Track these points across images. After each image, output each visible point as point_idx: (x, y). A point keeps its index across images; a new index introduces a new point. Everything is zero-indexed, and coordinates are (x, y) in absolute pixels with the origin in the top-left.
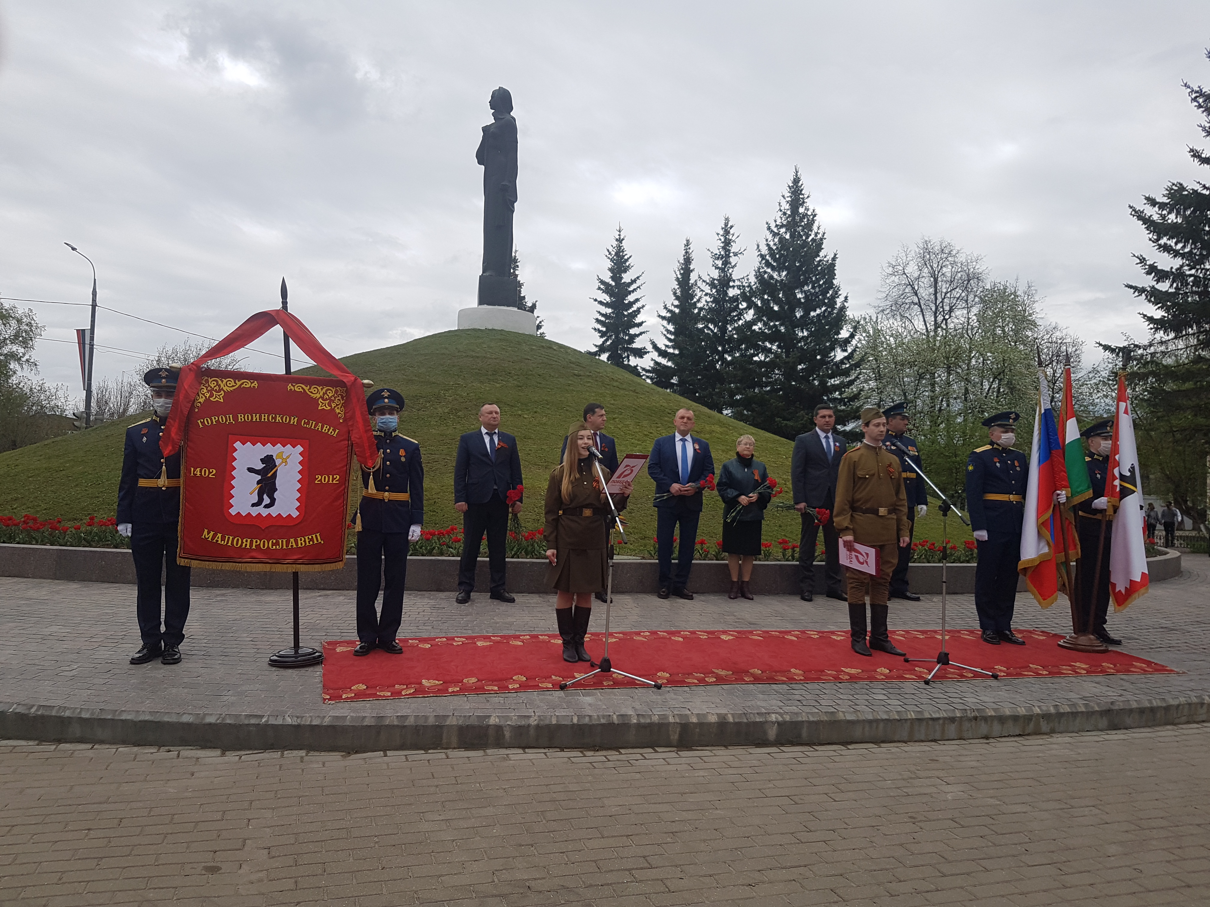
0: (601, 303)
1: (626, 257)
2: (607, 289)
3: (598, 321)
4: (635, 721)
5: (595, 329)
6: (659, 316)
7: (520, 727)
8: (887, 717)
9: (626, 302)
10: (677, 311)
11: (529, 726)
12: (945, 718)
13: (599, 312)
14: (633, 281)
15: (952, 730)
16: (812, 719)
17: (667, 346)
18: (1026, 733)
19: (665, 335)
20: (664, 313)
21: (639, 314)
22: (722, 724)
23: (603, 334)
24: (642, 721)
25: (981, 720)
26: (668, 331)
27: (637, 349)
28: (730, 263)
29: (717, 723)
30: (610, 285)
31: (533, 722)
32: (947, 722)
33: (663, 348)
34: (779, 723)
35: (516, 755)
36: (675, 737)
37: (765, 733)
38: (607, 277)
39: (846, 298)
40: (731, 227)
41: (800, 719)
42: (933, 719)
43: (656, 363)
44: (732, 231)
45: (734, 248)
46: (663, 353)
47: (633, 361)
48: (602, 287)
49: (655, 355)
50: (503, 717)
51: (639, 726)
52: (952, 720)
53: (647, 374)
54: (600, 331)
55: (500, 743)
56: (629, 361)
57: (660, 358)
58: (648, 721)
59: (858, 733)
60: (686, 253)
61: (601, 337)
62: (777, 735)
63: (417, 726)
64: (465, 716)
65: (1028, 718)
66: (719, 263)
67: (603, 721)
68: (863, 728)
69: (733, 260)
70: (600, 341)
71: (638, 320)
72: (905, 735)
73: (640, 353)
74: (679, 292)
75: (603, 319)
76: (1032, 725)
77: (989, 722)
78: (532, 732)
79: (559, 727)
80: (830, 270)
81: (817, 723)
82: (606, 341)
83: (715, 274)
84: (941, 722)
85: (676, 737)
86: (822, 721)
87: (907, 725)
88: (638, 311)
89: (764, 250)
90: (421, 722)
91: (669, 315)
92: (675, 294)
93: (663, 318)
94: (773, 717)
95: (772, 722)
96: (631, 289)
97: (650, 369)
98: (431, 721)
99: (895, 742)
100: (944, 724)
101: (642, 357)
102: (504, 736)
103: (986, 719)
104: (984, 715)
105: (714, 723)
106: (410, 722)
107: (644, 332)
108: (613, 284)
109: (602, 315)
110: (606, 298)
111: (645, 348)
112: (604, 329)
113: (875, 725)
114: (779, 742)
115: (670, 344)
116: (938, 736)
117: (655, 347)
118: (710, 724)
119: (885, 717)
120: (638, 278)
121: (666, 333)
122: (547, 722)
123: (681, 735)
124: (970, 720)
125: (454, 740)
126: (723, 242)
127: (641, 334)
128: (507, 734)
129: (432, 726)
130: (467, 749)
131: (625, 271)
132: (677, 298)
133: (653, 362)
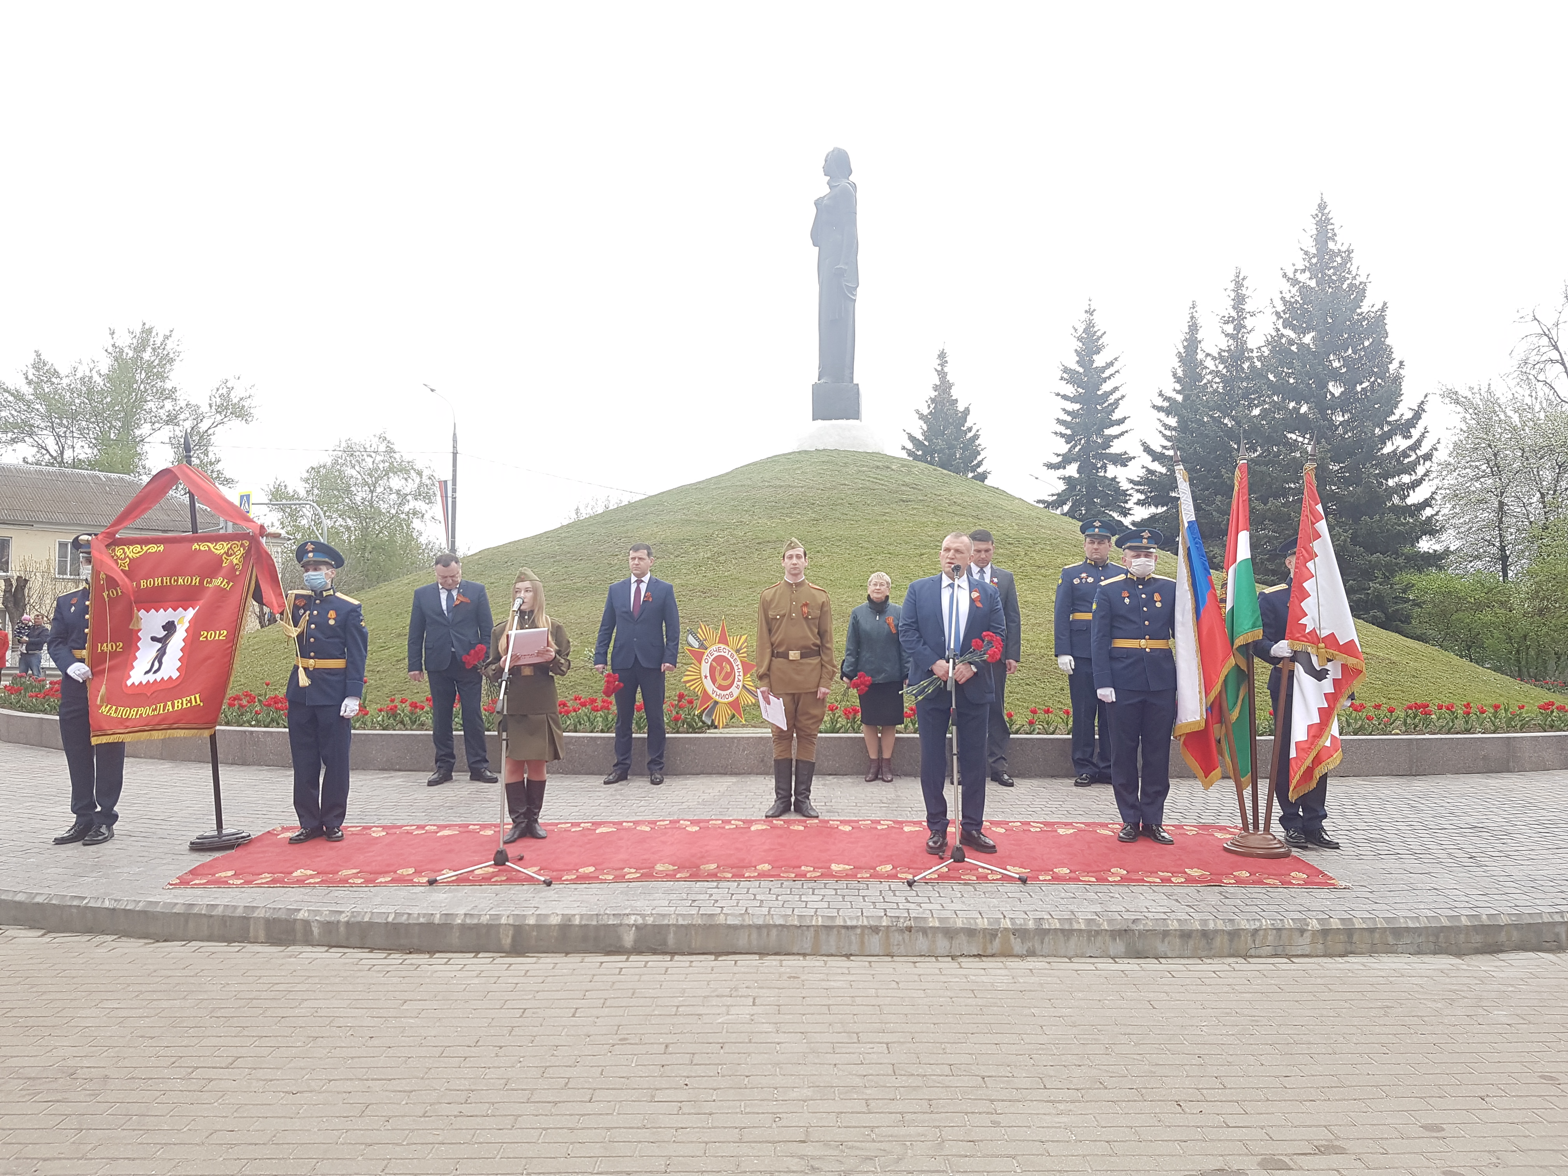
0: (1065, 397)
1: (1099, 334)
2: (1071, 376)
3: (1060, 422)
4: (459, 921)
5: (1056, 433)
6: (1154, 407)
7: (328, 922)
8: (782, 923)
9: (1099, 393)
10: (1179, 398)
11: (338, 922)
12: (863, 927)
13: (1064, 410)
14: (1111, 364)
15: (875, 942)
16: (681, 922)
17: (1164, 447)
18: (989, 952)
19: (1160, 432)
20: (1159, 402)
21: (1116, 408)
22: (565, 927)
23: (1068, 439)
24: (468, 921)
25: (918, 931)
26: (1166, 426)
27: (1116, 454)
28: (1245, 327)
29: (559, 925)
30: (1078, 372)
31: (343, 918)
32: (866, 932)
33: (1159, 449)
34: (638, 927)
35: (319, 953)
36: (507, 941)
37: (619, 938)
38: (1072, 363)
39: (1401, 363)
40: (1244, 279)
41: (666, 922)
42: (847, 928)
43: (1150, 472)
44: (1245, 283)
45: (1248, 307)
46: (1157, 457)
47: (1112, 471)
48: (1065, 375)
49: (1147, 460)
50: (313, 911)
51: (463, 926)
52: (875, 929)
53: (1137, 487)
54: (1062, 435)
55: (308, 941)
56: (1105, 472)
57: (1156, 463)
58: (475, 921)
59: (742, 941)
60: (1192, 317)
61: (1067, 442)
62: (635, 941)
63: (223, 916)
64: (274, 909)
65: (991, 934)
66: (1230, 328)
67: (422, 920)
68: (749, 936)
69: (1249, 322)
70: (1064, 448)
71: (1116, 416)
72: (807, 946)
73: (1122, 460)
74: (1180, 373)
75: (1069, 419)
76: (997, 943)
77: (930, 936)
78: (342, 929)
79: (371, 924)
80: (1377, 326)
81: (687, 927)
82: (1075, 446)
83: (1224, 343)
84: (859, 931)
85: (509, 941)
86: (694, 925)
87: (810, 934)
88: (1116, 403)
89: (1280, 308)
90: (228, 913)
91: (1166, 404)
92: (1175, 375)
93: (1159, 409)
94: (632, 920)
95: (629, 925)
96: (1107, 373)
97: (1138, 479)
98: (239, 912)
99: (793, 954)
100: (862, 935)
101: (1126, 466)
102: (312, 932)
103: (924, 931)
104: (922, 924)
105: (555, 925)
106: (219, 911)
107: (1127, 432)
108: (1081, 370)
109: (1068, 413)
110: (1070, 390)
111: (1126, 453)
112: (1069, 432)
113: (765, 931)
114: (637, 950)
115: (1169, 444)
116: (854, 949)
117: (1147, 449)
118: (549, 926)
119: (781, 922)
120: (1116, 359)
121: (1162, 429)
122: (359, 919)
123: (514, 938)
124: (901, 931)
125: (262, 935)
126: (1233, 300)
127: (1122, 434)
128: (316, 931)
129: (239, 917)
130: (273, 944)
131: (1098, 352)
132: (1178, 380)
133: (1144, 470)
